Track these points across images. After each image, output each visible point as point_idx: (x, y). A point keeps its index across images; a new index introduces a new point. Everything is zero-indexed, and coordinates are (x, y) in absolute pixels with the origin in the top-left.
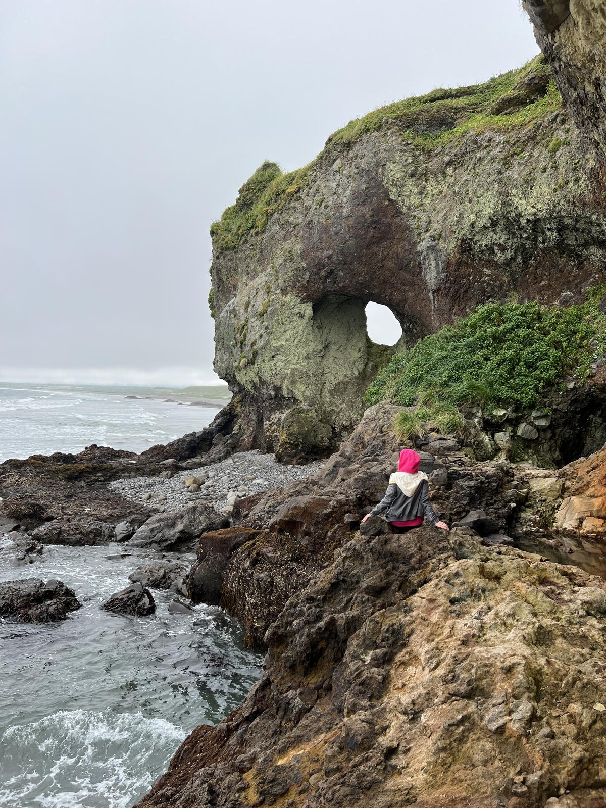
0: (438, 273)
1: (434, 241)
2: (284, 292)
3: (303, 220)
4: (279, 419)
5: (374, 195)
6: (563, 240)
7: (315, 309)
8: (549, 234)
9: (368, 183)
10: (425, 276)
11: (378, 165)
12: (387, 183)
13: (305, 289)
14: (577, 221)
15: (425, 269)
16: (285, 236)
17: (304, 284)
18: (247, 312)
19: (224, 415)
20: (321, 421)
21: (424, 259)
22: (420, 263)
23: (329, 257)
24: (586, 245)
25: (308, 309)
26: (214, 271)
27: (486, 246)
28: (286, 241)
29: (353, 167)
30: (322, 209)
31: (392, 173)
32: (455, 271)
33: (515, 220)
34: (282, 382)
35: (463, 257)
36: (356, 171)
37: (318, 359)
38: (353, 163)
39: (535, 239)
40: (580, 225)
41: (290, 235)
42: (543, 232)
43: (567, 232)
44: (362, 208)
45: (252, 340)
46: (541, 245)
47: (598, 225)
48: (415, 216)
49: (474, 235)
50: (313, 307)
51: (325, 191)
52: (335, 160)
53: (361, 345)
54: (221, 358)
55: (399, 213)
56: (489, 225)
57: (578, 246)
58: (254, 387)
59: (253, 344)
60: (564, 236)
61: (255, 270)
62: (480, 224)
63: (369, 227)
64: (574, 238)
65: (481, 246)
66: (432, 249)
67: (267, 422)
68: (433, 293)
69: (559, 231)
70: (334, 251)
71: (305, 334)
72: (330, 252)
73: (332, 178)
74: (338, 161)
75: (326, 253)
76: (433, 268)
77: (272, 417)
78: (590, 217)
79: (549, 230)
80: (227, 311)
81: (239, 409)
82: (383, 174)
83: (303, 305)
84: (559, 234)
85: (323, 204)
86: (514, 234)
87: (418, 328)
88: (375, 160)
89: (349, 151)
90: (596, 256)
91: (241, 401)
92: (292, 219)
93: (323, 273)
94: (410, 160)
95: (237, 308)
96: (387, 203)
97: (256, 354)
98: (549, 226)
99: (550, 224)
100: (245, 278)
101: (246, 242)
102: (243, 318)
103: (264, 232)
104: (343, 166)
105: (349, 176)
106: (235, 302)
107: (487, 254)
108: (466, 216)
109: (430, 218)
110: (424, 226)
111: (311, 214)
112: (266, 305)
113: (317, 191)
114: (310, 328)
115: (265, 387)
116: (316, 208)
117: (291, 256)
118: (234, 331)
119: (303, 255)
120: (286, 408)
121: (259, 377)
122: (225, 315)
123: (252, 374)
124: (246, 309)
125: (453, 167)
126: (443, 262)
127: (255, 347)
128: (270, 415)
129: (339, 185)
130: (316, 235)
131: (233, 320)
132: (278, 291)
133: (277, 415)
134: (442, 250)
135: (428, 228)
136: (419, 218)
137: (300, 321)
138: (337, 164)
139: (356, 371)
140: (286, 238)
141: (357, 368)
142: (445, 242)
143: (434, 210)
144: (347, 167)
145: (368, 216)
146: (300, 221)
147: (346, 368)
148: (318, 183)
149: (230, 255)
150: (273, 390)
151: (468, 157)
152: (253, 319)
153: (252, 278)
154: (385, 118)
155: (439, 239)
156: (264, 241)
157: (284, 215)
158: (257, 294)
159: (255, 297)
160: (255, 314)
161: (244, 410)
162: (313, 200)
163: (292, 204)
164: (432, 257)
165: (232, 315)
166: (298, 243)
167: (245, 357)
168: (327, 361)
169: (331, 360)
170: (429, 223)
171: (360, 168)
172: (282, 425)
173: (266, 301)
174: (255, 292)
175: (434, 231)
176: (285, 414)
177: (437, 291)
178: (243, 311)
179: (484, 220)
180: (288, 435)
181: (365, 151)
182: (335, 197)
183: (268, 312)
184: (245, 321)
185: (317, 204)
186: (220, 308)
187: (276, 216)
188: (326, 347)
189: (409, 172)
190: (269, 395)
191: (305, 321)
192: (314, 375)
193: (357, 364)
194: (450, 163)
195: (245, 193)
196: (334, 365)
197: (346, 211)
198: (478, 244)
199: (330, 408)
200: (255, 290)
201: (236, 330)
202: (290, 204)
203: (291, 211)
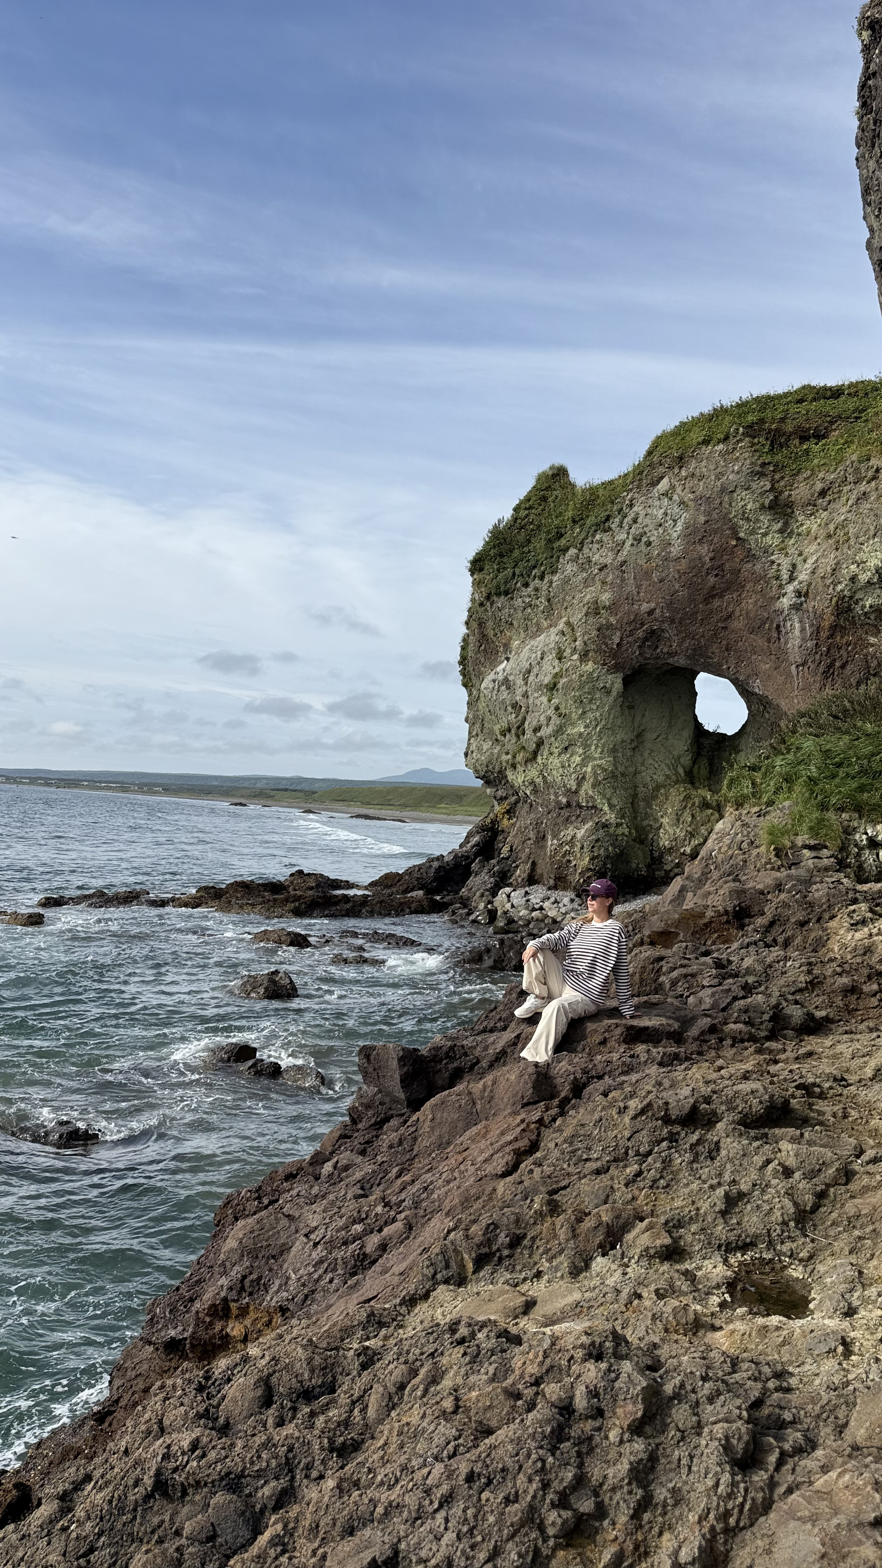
0: (804, 640)
1: (800, 596)
2: (584, 656)
3: (614, 560)
4: (574, 837)
5: (716, 531)
7: (626, 682)
9: (709, 514)
10: (786, 643)
11: (723, 490)
12: (735, 516)
13: (614, 654)
15: (787, 633)
16: (586, 581)
17: (612, 649)
18: (526, 684)
19: (483, 830)
20: (634, 840)
21: (785, 620)
22: (778, 626)
23: (651, 612)
25: (616, 682)
26: (475, 625)
27: (871, 607)
28: (587, 587)
29: (687, 490)
30: (642, 547)
31: (743, 503)
32: (828, 638)
34: (579, 785)
35: (839, 620)
36: (691, 496)
37: (629, 753)
38: (687, 485)
41: (593, 579)
44: (699, 548)
45: (535, 723)
48: (773, 562)
49: (855, 592)
50: (623, 680)
51: (647, 521)
52: (662, 478)
53: (688, 733)
54: (479, 749)
55: (750, 556)
56: (875, 580)
58: (535, 791)
59: (537, 730)
61: (538, 624)
62: (864, 578)
63: (708, 574)
65: (863, 607)
66: (797, 607)
67: (555, 842)
68: (797, 667)
70: (658, 604)
71: (612, 717)
72: (653, 605)
73: (657, 503)
74: (665, 481)
75: (645, 607)
76: (797, 632)
77: (562, 834)
80: (494, 681)
81: (505, 822)
82: (730, 504)
83: (610, 677)
85: (644, 539)
87: (772, 712)
88: (719, 484)
89: (681, 467)
91: (508, 812)
92: (597, 557)
93: (640, 633)
94: (768, 487)
95: (511, 678)
96: (734, 543)
97: (540, 743)
100: (523, 635)
101: (526, 585)
102: (519, 692)
103: (554, 572)
104: (673, 487)
105: (682, 503)
106: (508, 668)
107: (872, 617)
108: (844, 566)
109: (794, 566)
110: (785, 576)
111: (625, 553)
112: (556, 676)
113: (635, 521)
114: (618, 709)
115: (552, 791)
116: (632, 545)
117: (595, 609)
118: (506, 710)
119: (612, 608)
120: (584, 822)
121: (544, 777)
122: (491, 686)
123: (533, 772)
124: (526, 680)
125: (828, 498)
126: (812, 625)
127: (539, 734)
128: (560, 831)
129: (666, 514)
130: (632, 581)
131: (505, 695)
132: (575, 657)
133: (570, 831)
134: (811, 610)
135: (792, 579)
136: (779, 565)
137: (605, 699)
138: (664, 485)
139: (681, 770)
140: (586, 583)
141: (682, 766)
142: (815, 599)
143: (800, 554)
144: (679, 490)
145: (707, 559)
146: (609, 561)
147: (667, 765)
148: (635, 509)
149: (500, 601)
150: (564, 795)
151: (849, 487)
152: (536, 695)
153: (534, 636)
154: (734, 427)
155: (806, 595)
156: (554, 585)
157: (586, 550)
158: (542, 659)
159: (539, 663)
160: (540, 687)
161: (514, 825)
162: (628, 533)
163: (598, 537)
164: (796, 619)
165: (503, 688)
166: (606, 591)
167: (523, 748)
168: (641, 755)
169: (646, 754)
170: (792, 572)
171: (698, 493)
172: (579, 846)
173: (557, 670)
174: (539, 656)
175: (800, 583)
176: (583, 831)
177: (803, 665)
178: (520, 682)
179: (869, 574)
180: (592, 859)
181: (704, 470)
182: (661, 530)
183: (560, 686)
184: (523, 696)
185: (635, 539)
186: (481, 677)
187: (572, 551)
188: (639, 735)
189: (767, 502)
190: (558, 803)
191: (611, 699)
192: (623, 775)
193: (682, 760)
194: (823, 493)
195: (522, 513)
196: (651, 761)
197: (676, 550)
198: (861, 603)
199: (645, 823)
200: (539, 653)
201: (509, 708)
202: (594, 536)
203: (596, 546)
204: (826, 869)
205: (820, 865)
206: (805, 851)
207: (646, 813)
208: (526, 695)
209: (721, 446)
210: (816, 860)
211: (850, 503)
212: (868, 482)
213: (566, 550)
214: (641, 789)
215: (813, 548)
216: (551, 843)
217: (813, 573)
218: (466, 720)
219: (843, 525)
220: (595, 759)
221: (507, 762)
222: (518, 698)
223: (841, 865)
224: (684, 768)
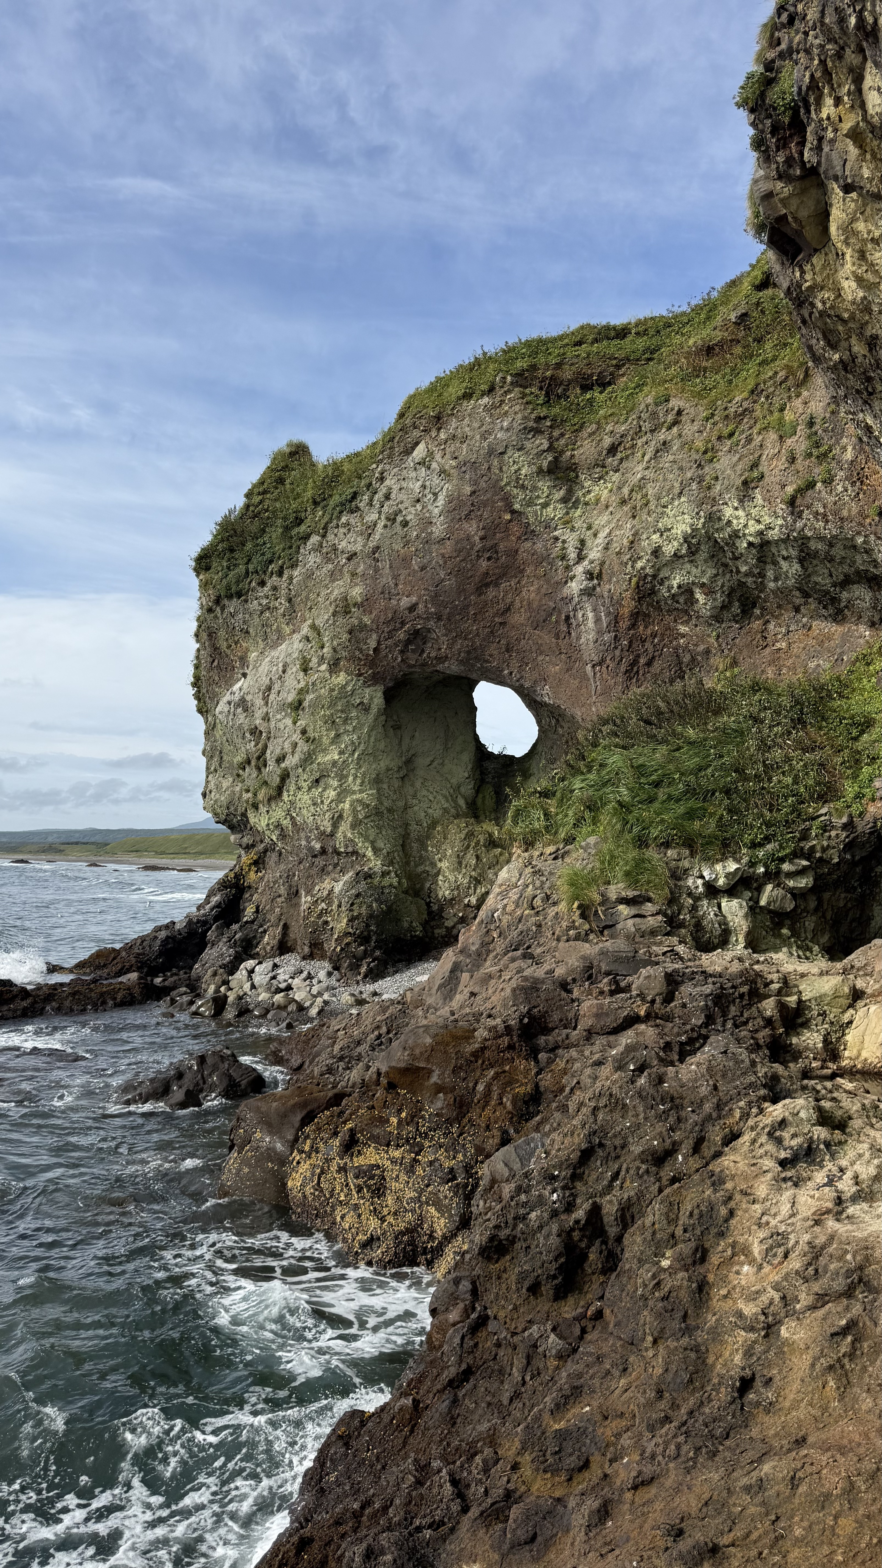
0: (600, 632)
1: (591, 578)
2: (334, 667)
3: (364, 546)
4: (331, 891)
5: (485, 504)
6: (809, 576)
7: (389, 696)
8: (784, 565)
9: (476, 483)
10: (579, 638)
11: (491, 452)
12: (508, 484)
13: (372, 663)
14: (831, 545)
15: (579, 625)
16: (332, 573)
17: (368, 655)
18: (267, 704)
19: (226, 887)
20: (406, 892)
21: (575, 610)
22: (568, 618)
23: (412, 608)
24: (846, 582)
25: (375, 696)
26: (204, 636)
27: (679, 587)
28: (333, 581)
29: (448, 456)
30: (398, 527)
31: (516, 467)
32: (629, 629)
33: (727, 544)
34: (335, 825)
35: (641, 605)
36: (453, 463)
37: (397, 784)
38: (448, 450)
39: (762, 575)
40: (838, 551)
41: (341, 571)
42: (775, 563)
43: (815, 562)
44: (466, 525)
45: (278, 751)
46: (772, 585)
47: (866, 552)
48: (556, 539)
49: (659, 570)
50: (385, 693)
51: (402, 496)
52: (417, 444)
53: (468, 757)
54: (218, 787)
55: (529, 533)
56: (684, 551)
57: (834, 585)
58: (283, 836)
59: (280, 759)
60: (810, 570)
61: (279, 631)
62: (669, 549)
63: (479, 557)
64: (827, 571)
65: (670, 588)
66: (588, 592)
67: (309, 898)
68: (593, 666)
69: (801, 561)
70: (420, 597)
71: (372, 739)
72: (414, 599)
73: (414, 474)
74: (421, 447)
75: (405, 602)
76: (591, 624)
77: (317, 888)
78: (852, 539)
79: (784, 558)
80: (229, 703)
81: (252, 876)
82: (501, 469)
83: (367, 690)
84: (802, 566)
85: (399, 519)
86: (726, 565)
87: (566, 726)
88: (485, 444)
89: (439, 429)
90: (864, 600)
91: (256, 863)
92: (344, 544)
93: (401, 635)
94: (546, 445)
95: (249, 698)
96: (508, 517)
97: (285, 776)
98: (785, 553)
99: (787, 549)
100: (261, 645)
101: (262, 584)
102: (259, 714)
103: (293, 566)
104: (431, 454)
105: (442, 472)
106: (245, 687)
107: (682, 600)
108: (644, 536)
109: (582, 542)
110: (572, 555)
111: (377, 537)
112: (301, 692)
113: (387, 497)
114: (380, 729)
115: (302, 835)
116: (385, 526)
117: (344, 607)
118: (244, 738)
119: (365, 604)
120: (343, 871)
121: (292, 818)
122: (226, 710)
123: (278, 813)
124: (266, 699)
125: (619, 455)
126: (608, 614)
127: (283, 765)
128: (314, 885)
129: (424, 487)
130: (387, 571)
131: (241, 718)
132: (324, 667)
133: (327, 884)
134: (606, 594)
135: (580, 558)
136: (564, 542)
137: (363, 718)
138: (420, 452)
139: (461, 802)
140: (333, 576)
141: (463, 797)
142: (610, 581)
143: (589, 528)
144: (438, 456)
145: (477, 538)
146: (358, 547)
147: (445, 797)
148: (387, 483)
149: (232, 605)
150: (318, 839)
151: (644, 439)
152: (279, 717)
153: (275, 645)
154: (501, 375)
155: (600, 576)
156: (294, 581)
157: (330, 537)
158: (284, 672)
159: (280, 678)
160: (283, 707)
161: (262, 878)
162: (380, 513)
163: (344, 519)
164: (588, 607)
165: (240, 710)
166: (356, 585)
167: (266, 783)
168: (412, 785)
169: (418, 784)
170: (581, 550)
171: (461, 458)
172: (336, 903)
173: (302, 684)
174: (281, 669)
175: (592, 562)
176: (341, 883)
177: (600, 664)
178: (259, 702)
179: (676, 544)
180: (351, 920)
181: (467, 429)
182: (419, 507)
183: (306, 704)
184: (264, 719)
185: (388, 519)
186: (215, 698)
187: (315, 539)
188: (409, 762)
189: (545, 464)
190: (310, 849)
191: (371, 717)
192: (390, 810)
193: (462, 790)
194: (613, 450)
195: (256, 499)
196: (425, 793)
197: (438, 529)
198: (667, 583)
199: (420, 869)
200: (281, 665)
201: (248, 735)
202: (339, 518)
203: (342, 530)
204: (653, 933)
205: (643, 927)
206: (621, 907)
207: (421, 857)
208: (266, 718)
209: (486, 400)
210: (638, 920)
211: (646, 458)
212: (669, 428)
213: (306, 538)
214: (414, 827)
215: (605, 518)
216: (305, 900)
217: (606, 548)
218: (204, 754)
219: (640, 486)
220: (354, 792)
221: (247, 802)
222: (258, 722)
223: (673, 924)
224: (466, 799)
